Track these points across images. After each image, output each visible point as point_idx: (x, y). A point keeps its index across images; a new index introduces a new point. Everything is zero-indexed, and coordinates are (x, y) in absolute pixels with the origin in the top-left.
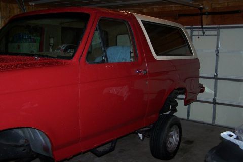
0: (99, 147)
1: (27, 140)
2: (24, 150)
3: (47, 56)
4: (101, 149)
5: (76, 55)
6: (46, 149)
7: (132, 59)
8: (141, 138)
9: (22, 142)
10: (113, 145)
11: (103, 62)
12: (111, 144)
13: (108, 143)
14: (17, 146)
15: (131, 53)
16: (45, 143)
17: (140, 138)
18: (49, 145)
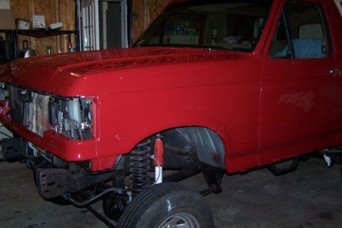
0: (278, 162)
1: (193, 147)
2: (188, 159)
3: (221, 48)
4: (280, 166)
5: (257, 47)
6: (216, 158)
7: (324, 55)
8: (329, 165)
9: (187, 149)
10: (295, 163)
11: (288, 56)
12: (292, 161)
13: (290, 159)
14: (181, 154)
15: (323, 47)
16: (217, 149)
17: (327, 164)
18: (223, 152)
